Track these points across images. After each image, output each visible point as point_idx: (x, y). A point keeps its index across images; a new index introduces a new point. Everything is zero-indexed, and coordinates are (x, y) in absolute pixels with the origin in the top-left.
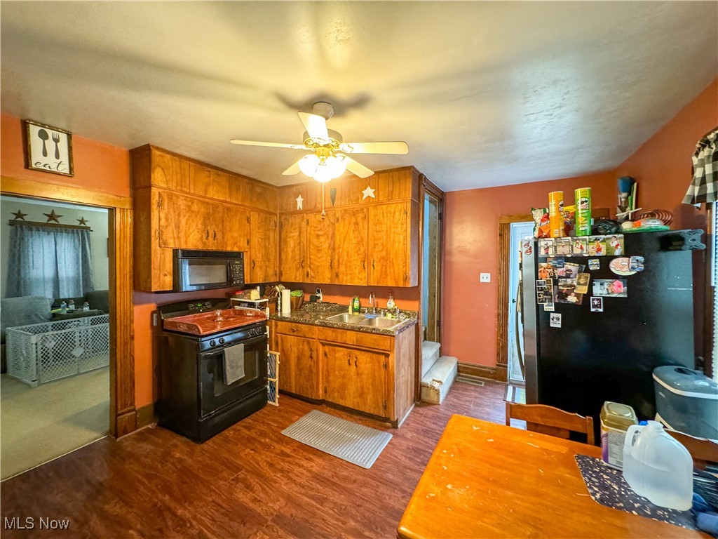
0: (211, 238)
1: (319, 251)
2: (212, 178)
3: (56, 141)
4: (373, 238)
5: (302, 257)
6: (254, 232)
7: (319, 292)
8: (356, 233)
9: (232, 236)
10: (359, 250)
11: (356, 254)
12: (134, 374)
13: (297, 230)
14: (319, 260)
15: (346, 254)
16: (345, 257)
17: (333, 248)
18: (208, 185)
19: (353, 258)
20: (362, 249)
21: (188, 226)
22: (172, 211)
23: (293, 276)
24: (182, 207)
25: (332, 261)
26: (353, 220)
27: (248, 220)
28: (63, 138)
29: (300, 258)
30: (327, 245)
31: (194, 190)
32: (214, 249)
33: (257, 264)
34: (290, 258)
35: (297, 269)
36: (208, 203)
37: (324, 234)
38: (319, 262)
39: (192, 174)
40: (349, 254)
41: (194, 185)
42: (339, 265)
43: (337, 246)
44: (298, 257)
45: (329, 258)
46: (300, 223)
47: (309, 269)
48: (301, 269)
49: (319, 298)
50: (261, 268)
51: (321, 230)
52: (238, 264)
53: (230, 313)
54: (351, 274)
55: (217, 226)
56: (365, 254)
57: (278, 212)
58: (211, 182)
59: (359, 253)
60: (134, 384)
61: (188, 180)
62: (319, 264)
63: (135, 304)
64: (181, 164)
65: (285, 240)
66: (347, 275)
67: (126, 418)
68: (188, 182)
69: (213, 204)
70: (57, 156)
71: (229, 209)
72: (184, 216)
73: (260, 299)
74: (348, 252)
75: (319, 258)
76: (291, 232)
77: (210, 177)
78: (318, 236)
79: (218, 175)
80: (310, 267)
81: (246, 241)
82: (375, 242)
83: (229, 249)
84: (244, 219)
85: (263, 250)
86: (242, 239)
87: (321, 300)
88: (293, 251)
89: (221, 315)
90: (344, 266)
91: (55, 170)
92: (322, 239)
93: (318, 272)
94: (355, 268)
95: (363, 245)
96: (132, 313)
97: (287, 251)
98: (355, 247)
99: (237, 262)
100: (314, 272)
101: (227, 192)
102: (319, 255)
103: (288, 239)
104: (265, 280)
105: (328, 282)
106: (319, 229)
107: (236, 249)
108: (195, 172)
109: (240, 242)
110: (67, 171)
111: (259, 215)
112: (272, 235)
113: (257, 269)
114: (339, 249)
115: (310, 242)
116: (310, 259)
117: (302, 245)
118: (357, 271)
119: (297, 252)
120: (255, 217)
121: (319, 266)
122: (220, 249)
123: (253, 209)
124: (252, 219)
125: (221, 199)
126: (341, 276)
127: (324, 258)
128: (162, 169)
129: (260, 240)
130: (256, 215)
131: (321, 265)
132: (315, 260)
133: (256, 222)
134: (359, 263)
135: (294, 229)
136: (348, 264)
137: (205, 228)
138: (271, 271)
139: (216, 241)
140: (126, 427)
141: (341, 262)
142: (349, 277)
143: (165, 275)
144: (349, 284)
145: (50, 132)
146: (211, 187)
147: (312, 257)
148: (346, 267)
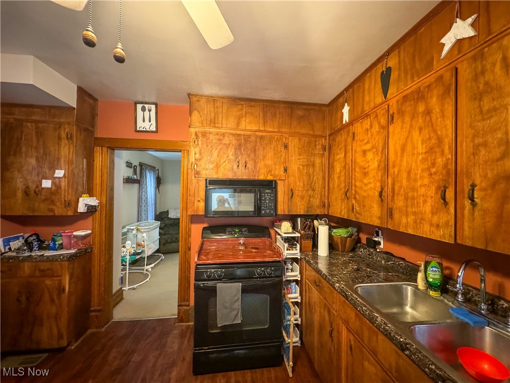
0: (242, 167)
1: (365, 174)
2: (244, 110)
3: (150, 111)
4: (471, 132)
5: (347, 184)
6: (294, 158)
7: (378, 235)
8: (425, 132)
9: (265, 165)
10: (433, 165)
11: (426, 174)
12: (190, 277)
13: (343, 150)
14: (366, 188)
15: (405, 175)
16: (404, 182)
17: (385, 168)
18: (239, 118)
19: (419, 183)
20: (440, 161)
21: (219, 157)
22: (205, 146)
23: (339, 210)
24: (214, 141)
25: (382, 189)
26: (421, 108)
27: (286, 147)
28: (153, 107)
29: (345, 187)
30: (376, 164)
31: (226, 124)
32: (245, 177)
33: (296, 193)
34: (336, 187)
35: (343, 200)
36: (239, 135)
37: (373, 147)
38: (365, 191)
39: (224, 111)
40: (412, 175)
41: (227, 120)
42: (393, 196)
43: (391, 164)
44: (343, 185)
45: (378, 184)
46: (346, 141)
47: (354, 202)
48: (346, 201)
49: (379, 243)
50: (302, 198)
51: (368, 142)
52: (268, 193)
53: (265, 242)
54: (414, 213)
55: (249, 156)
56: (448, 172)
57: (328, 133)
58: (244, 114)
59: (433, 170)
60: (190, 285)
61: (220, 116)
62: (365, 194)
63: (192, 223)
64: (214, 104)
65: (333, 164)
66: (407, 215)
67: (183, 310)
68: (220, 119)
69: (244, 135)
70: (150, 121)
71: (262, 137)
72: (216, 149)
73: (292, 233)
74: (409, 173)
75: (366, 185)
76: (338, 154)
77: (242, 110)
78: (364, 152)
79: (251, 106)
80: (355, 198)
81: (282, 169)
82: (478, 141)
83: (262, 177)
84: (279, 146)
85: (305, 178)
86: (277, 167)
87: (382, 246)
88: (339, 178)
89: (244, 244)
90: (401, 198)
91: (149, 130)
92: (370, 155)
93: (364, 206)
94: (425, 202)
95: (443, 152)
96: (190, 229)
97: (334, 177)
98: (424, 160)
99: (267, 191)
100: (360, 207)
101: (261, 121)
102: (365, 181)
103: (335, 163)
104: (307, 212)
105: (376, 222)
106: (366, 141)
107: (270, 178)
108: (227, 107)
109: (275, 169)
110: (154, 129)
111: (300, 140)
112: (318, 161)
113: (297, 199)
114: (394, 167)
115: (355, 162)
116: (355, 186)
117: (347, 168)
118: (428, 208)
119: (343, 178)
120: (293, 143)
121: (365, 197)
122: (252, 178)
123: (292, 135)
124: (291, 146)
125: (254, 129)
126: (396, 215)
127: (372, 185)
128: (198, 112)
129: (301, 167)
130: (296, 140)
131: (369, 196)
132: (361, 188)
133: (297, 148)
134: (432, 191)
135: (340, 150)
136: (410, 194)
137: (236, 158)
138: (316, 202)
139: (247, 170)
140: (182, 317)
141: (396, 191)
142: (411, 219)
143: (199, 201)
144: (410, 231)
145: (146, 106)
146: (244, 119)
147: (357, 184)
148: (406, 199)
